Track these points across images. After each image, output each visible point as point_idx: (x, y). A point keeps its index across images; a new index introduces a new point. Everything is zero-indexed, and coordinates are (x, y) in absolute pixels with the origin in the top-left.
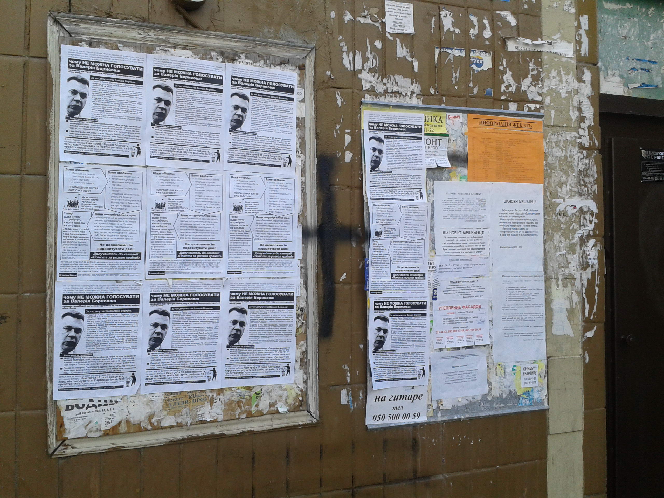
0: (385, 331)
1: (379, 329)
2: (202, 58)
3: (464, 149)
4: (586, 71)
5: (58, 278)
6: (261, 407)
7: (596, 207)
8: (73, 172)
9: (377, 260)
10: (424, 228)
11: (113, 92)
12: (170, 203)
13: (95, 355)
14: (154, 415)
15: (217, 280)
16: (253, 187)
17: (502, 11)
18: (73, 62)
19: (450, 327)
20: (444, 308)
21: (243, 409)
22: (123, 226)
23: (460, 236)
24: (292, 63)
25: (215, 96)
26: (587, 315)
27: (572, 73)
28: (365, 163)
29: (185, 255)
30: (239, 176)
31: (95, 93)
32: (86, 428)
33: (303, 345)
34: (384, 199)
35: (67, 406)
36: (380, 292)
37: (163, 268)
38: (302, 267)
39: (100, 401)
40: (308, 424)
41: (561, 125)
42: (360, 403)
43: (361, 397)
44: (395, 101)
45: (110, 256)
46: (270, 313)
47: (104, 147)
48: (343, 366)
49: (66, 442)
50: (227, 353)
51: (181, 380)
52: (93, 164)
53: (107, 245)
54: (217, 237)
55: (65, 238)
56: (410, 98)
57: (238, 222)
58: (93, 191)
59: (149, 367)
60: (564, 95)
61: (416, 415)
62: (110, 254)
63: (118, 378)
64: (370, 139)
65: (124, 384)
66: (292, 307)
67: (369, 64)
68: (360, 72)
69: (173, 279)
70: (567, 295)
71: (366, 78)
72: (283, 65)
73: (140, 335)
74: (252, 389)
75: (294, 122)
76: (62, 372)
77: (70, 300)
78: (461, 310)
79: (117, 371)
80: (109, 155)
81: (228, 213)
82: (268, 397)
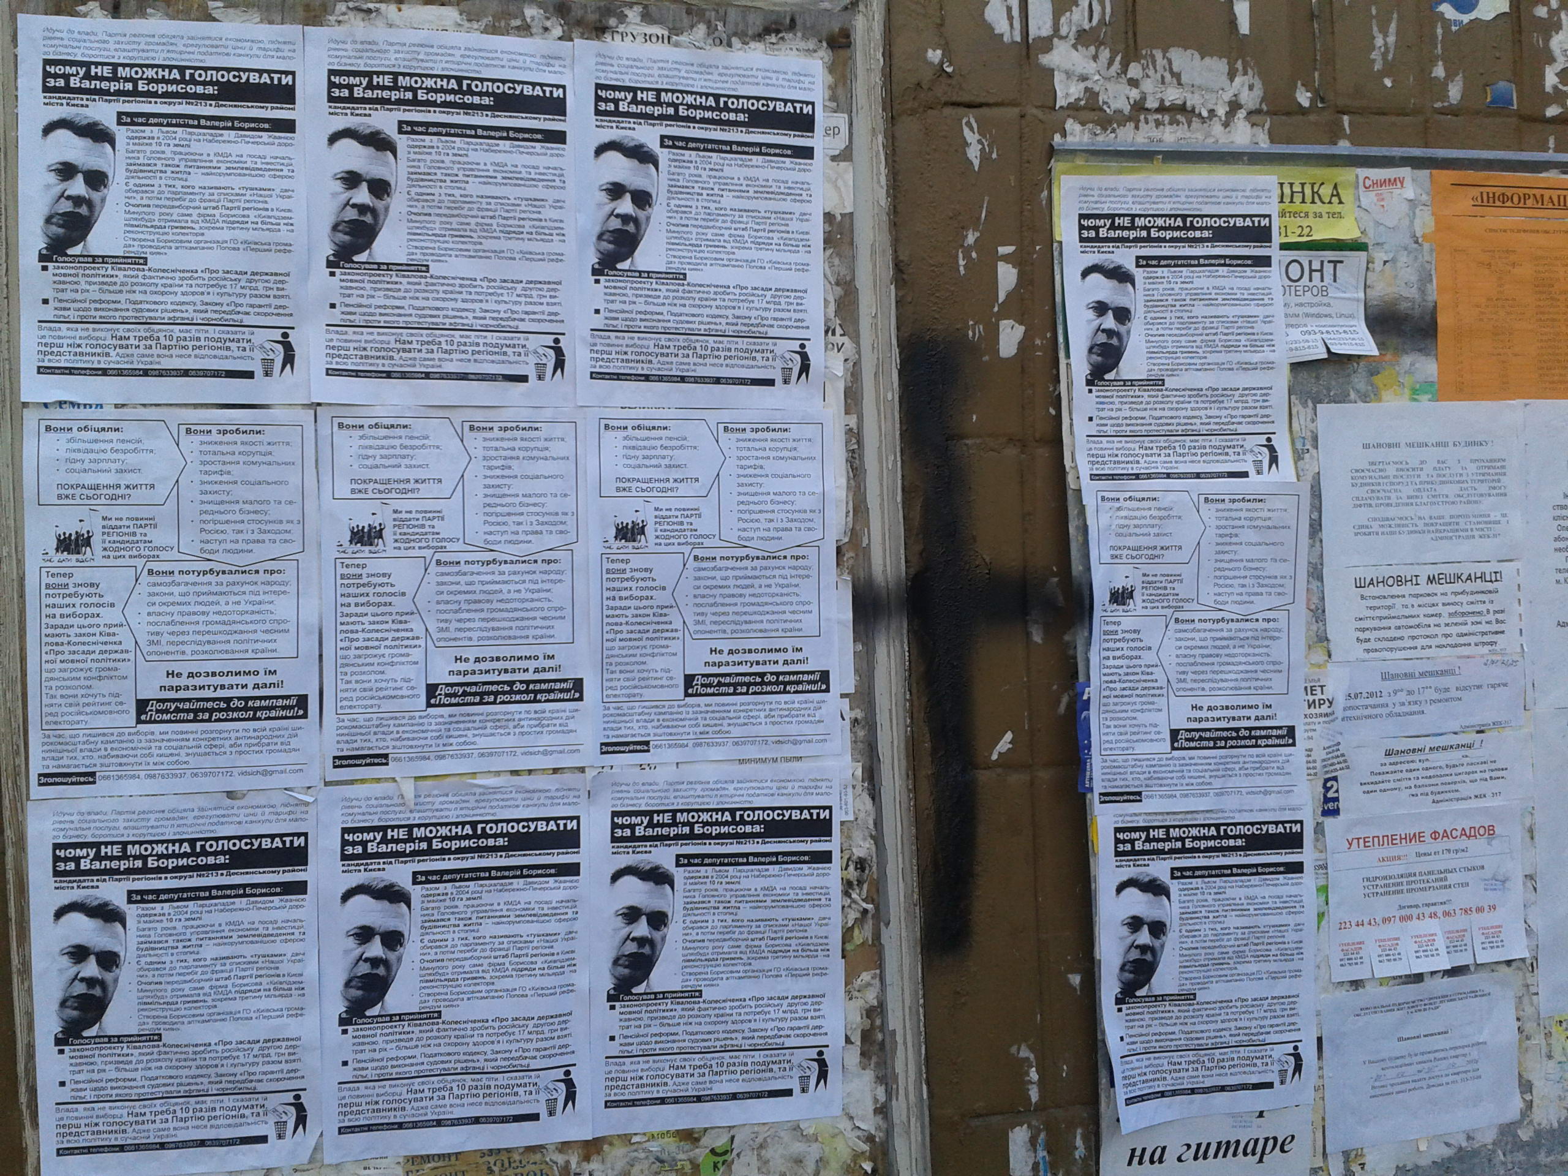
0: (1158, 929)
1: (1135, 923)
2: (493, 30)
3: (1423, 293)
5: (36, 791)
8: (69, 435)
9: (1118, 685)
10: (1286, 569)
11: (194, 162)
12: (399, 523)
13: (166, 1039)
15: (567, 777)
16: (680, 456)
18: (59, 70)
19: (1386, 906)
20: (1368, 842)
22: (242, 607)
23: (1417, 590)
24: (805, 28)
25: (540, 156)
28: (1068, 356)
29: (455, 695)
30: (630, 424)
31: (134, 169)
33: (869, 985)
34: (1137, 477)
36: (1135, 796)
37: (381, 744)
38: (855, 722)
43: (1080, 1151)
44: (1170, 136)
45: (204, 710)
46: (751, 879)
47: (169, 348)
48: (1014, 1050)
50: (610, 1019)
51: (458, 1113)
52: (135, 406)
53: (191, 675)
54: (561, 630)
55: (52, 657)
56: (1226, 125)
57: (632, 579)
58: (137, 496)
59: (348, 1074)
62: (202, 705)
63: (247, 1112)
64: (1085, 273)
65: (269, 1130)
66: (825, 857)
67: (1077, 18)
68: (1046, 44)
69: (416, 778)
71: (1068, 66)
72: (773, 38)
73: (311, 969)
74: (697, 1140)
75: (817, 231)
76: (65, 1094)
77: (77, 860)
78: (1430, 846)
79: (245, 1090)
80: (186, 373)
81: (595, 548)
82: (755, 1163)
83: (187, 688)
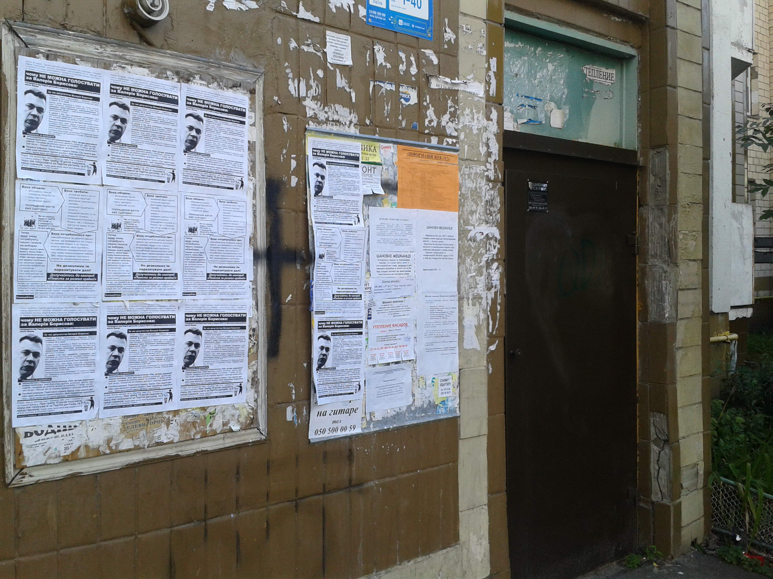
0: (327, 349)
1: (322, 348)
2: (158, 77)
3: (395, 178)
4: (493, 110)
5: (15, 301)
6: (214, 427)
7: (499, 234)
8: (29, 189)
9: (320, 281)
10: (361, 251)
11: (69, 108)
12: (126, 223)
13: (53, 379)
14: (112, 439)
15: (172, 302)
16: (207, 208)
17: (426, 49)
18: (30, 74)
19: (382, 344)
20: (377, 327)
21: (198, 429)
22: (79, 246)
23: (391, 259)
24: (243, 87)
25: (170, 116)
26: (490, 331)
27: (482, 111)
28: (309, 188)
29: (141, 276)
30: (193, 198)
31: (52, 108)
32: (45, 455)
33: (254, 365)
34: (326, 223)
35: (26, 433)
36: (323, 313)
37: (119, 290)
38: (253, 289)
39: (59, 427)
40: (257, 441)
41: (472, 159)
42: (304, 419)
43: (305, 413)
44: (335, 129)
45: (67, 277)
46: (224, 334)
47: (61, 164)
48: (289, 385)
49: (24, 471)
50: (183, 375)
51: (139, 403)
52: (49, 182)
53: (64, 266)
54: (172, 258)
55: (22, 258)
56: (349, 127)
57: (193, 244)
58: (49, 210)
59: (107, 391)
60: (475, 132)
61: (352, 427)
62: (67, 275)
63: (76, 403)
64: (314, 165)
65: (82, 408)
66: (244, 328)
67: (312, 92)
68: (304, 99)
69: (130, 301)
70: (476, 313)
71: (309, 105)
72: (235, 89)
73: (97, 358)
74: (206, 410)
75: (246, 146)
76: (21, 398)
77: (27, 323)
78: (392, 328)
79: (76, 396)
80: (66, 173)
81: (183, 235)
82: (221, 417)
83: (63, 270)
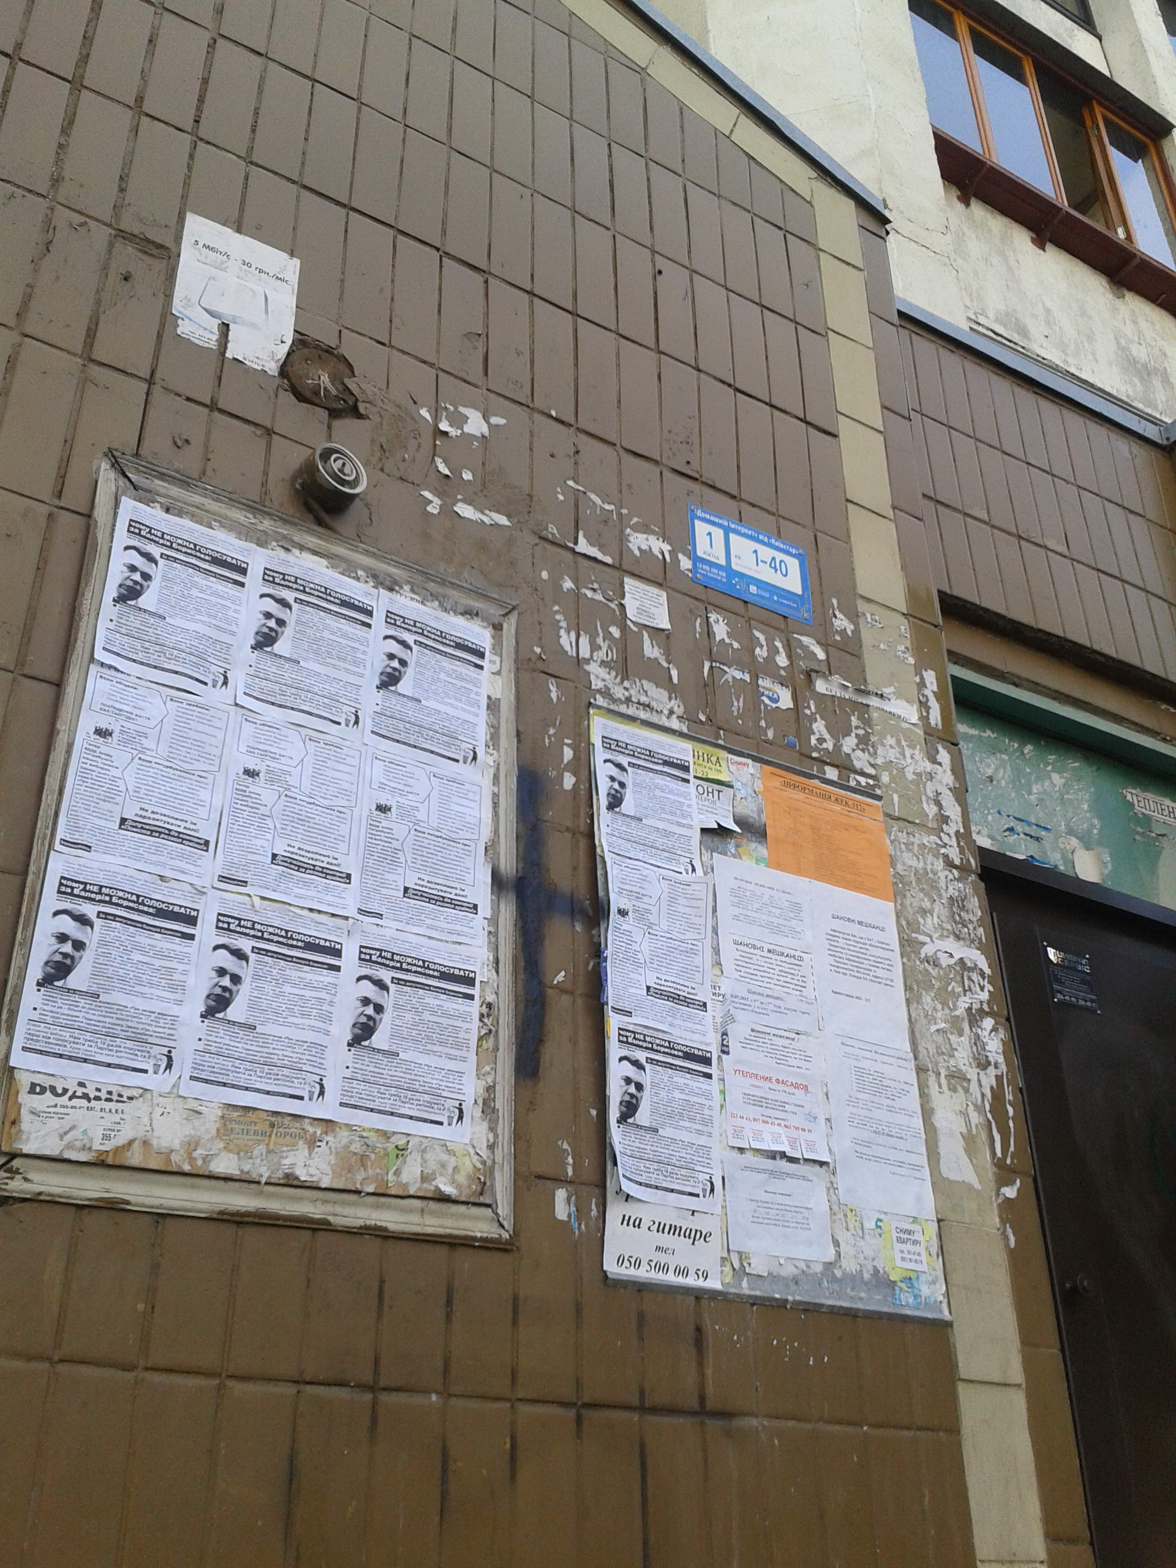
0: (639, 1087)
1: (628, 1081)
2: (342, 574)
3: (759, 816)
4: (940, 749)
5: (57, 846)
6: (405, 1177)
7: (987, 965)
8: (111, 683)
9: (621, 955)
10: (702, 921)
11: (195, 585)
12: (268, 772)
13: (102, 998)
14: (197, 1144)
15: (338, 919)
16: (411, 782)
17: (802, 635)
19: (754, 1112)
20: (744, 1074)
21: (370, 1172)
22: (183, 789)
23: (763, 954)
24: (482, 617)
25: (359, 631)
26: (999, 1154)
27: (918, 747)
28: (597, 794)
29: (285, 862)
30: (388, 760)
31: (165, 578)
32: (61, 1137)
33: (489, 1073)
34: (630, 858)
35: (33, 1086)
36: (629, 1014)
37: (245, 876)
38: (490, 933)
39: (98, 1090)
40: (492, 1240)
41: (910, 819)
42: (592, 1223)
43: (594, 1213)
45: (156, 832)
46: (432, 1000)
47: (170, 659)
48: (560, 1143)
49: (16, 1163)
50: (348, 1056)
51: (258, 1086)
52: (146, 680)
53: (153, 812)
54: (343, 847)
55: (81, 783)
56: (668, 718)
57: (382, 831)
58: (140, 721)
59: (201, 1046)
60: (910, 776)
61: (700, 1273)
62: (156, 829)
63: (139, 1054)
64: (606, 762)
65: (149, 1067)
66: (471, 997)
67: (600, 655)
68: (587, 661)
69: (262, 898)
70: (958, 1108)
71: (597, 673)
72: (468, 616)
73: (191, 981)
74: (389, 1138)
75: (484, 702)
76: (35, 1016)
77: (72, 888)
78: (774, 1085)
79: (140, 1039)
80: (176, 673)
81: (365, 813)
82: (419, 1160)
83: (149, 818)
